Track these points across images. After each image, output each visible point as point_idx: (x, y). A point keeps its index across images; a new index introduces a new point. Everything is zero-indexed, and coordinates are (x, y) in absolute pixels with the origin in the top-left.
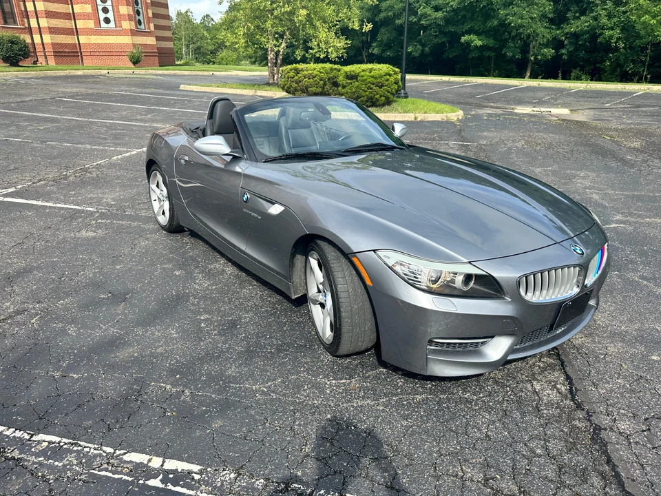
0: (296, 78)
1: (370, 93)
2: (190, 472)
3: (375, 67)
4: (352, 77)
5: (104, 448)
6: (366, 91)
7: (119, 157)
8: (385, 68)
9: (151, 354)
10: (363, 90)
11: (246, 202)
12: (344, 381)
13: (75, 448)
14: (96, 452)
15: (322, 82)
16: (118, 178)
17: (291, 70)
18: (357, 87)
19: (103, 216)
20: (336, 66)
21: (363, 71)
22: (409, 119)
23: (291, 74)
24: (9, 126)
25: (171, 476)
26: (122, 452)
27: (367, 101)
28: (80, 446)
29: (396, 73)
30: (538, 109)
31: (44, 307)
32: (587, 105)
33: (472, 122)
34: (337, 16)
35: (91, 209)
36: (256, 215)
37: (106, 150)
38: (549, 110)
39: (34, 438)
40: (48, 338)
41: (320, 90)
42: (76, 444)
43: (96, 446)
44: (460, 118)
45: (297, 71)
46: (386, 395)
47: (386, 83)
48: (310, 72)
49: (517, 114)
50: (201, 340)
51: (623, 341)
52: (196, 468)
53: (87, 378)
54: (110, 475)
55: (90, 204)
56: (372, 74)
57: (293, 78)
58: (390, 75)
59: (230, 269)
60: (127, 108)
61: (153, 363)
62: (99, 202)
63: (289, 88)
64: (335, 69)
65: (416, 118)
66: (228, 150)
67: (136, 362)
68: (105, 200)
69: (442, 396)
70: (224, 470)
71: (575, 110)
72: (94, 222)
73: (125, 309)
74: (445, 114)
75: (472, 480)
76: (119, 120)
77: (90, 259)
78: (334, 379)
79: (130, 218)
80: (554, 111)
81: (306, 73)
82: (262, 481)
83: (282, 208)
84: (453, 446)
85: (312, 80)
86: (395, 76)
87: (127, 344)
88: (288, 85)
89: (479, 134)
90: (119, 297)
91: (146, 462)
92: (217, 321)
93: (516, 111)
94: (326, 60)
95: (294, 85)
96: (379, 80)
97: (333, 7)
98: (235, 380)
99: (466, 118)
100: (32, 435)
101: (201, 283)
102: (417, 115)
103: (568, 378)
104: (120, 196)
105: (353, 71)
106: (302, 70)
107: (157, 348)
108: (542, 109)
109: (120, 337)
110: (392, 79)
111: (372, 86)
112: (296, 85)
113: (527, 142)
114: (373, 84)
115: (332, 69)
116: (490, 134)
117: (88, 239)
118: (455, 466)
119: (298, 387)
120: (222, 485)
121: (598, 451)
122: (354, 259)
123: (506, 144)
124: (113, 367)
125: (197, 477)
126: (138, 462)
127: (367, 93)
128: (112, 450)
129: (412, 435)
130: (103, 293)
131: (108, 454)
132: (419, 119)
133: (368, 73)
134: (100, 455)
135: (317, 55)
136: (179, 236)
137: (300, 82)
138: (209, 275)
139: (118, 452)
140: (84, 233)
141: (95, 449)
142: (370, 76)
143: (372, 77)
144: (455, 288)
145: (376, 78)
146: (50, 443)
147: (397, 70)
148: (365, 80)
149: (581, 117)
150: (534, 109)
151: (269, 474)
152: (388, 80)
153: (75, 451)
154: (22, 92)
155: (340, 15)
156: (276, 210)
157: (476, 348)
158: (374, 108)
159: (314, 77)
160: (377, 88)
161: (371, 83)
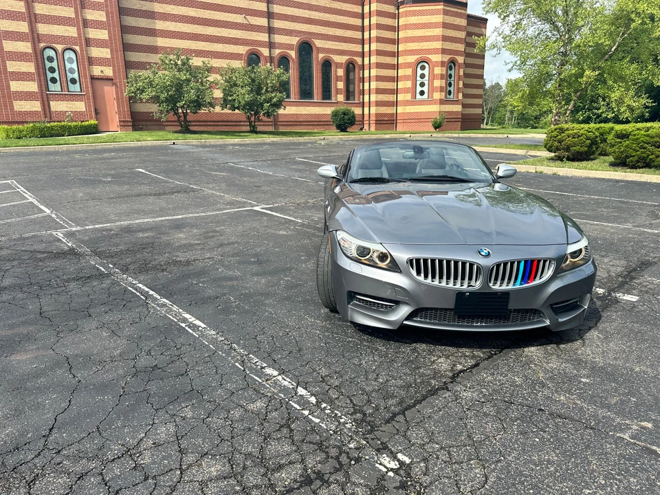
0: (559, 137)
1: (643, 153)
3: (655, 126)
4: (623, 136)
6: (638, 151)
9: (242, 286)
10: (634, 150)
13: (170, 306)
17: (556, 129)
18: (627, 146)
19: (302, 225)
21: (638, 129)
23: (555, 134)
26: (184, 313)
27: (638, 162)
28: (173, 306)
31: (222, 259)
35: (300, 221)
40: (208, 270)
41: (586, 149)
43: (178, 308)
45: (562, 131)
48: (575, 131)
50: (272, 287)
52: (203, 326)
53: (204, 287)
54: (172, 318)
56: (649, 132)
57: (555, 137)
61: (238, 289)
62: (309, 218)
63: (551, 147)
66: (335, 174)
67: (232, 287)
72: (293, 227)
73: (255, 267)
77: (268, 244)
78: (314, 319)
81: (571, 132)
82: (223, 339)
85: (576, 139)
87: (236, 280)
88: (549, 145)
90: (259, 262)
91: (188, 318)
92: (291, 282)
95: (556, 144)
98: (265, 305)
105: (625, 130)
106: (567, 129)
107: (247, 284)
109: (237, 277)
111: (646, 145)
112: (559, 144)
114: (648, 144)
115: (610, 129)
119: (291, 316)
124: (220, 286)
125: (200, 328)
127: (638, 153)
128: (181, 311)
129: (318, 349)
133: (643, 132)
134: (176, 311)
137: (563, 141)
142: (644, 135)
143: (648, 136)
144: (373, 261)
145: (652, 137)
148: (637, 139)
151: (230, 338)
157: (389, 310)
158: (647, 169)
159: (579, 136)
160: (653, 147)
161: (645, 143)
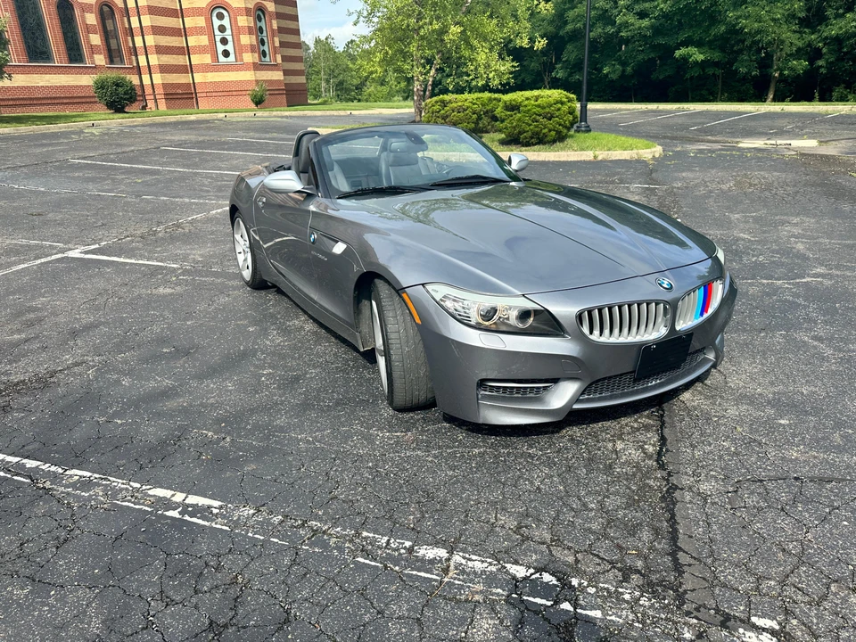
0: (442, 112)
1: (536, 127)
2: (209, 507)
3: (542, 94)
4: (513, 107)
5: (131, 483)
6: (531, 125)
7: (219, 211)
8: (556, 94)
9: (202, 405)
10: (527, 124)
11: (313, 243)
12: (398, 434)
13: (104, 482)
14: (123, 486)
15: (474, 116)
16: (212, 233)
17: (436, 102)
18: (519, 120)
19: (186, 272)
20: (496, 95)
21: (527, 99)
22: (588, 159)
23: (437, 108)
24: (105, 179)
25: (190, 509)
26: (148, 487)
27: (532, 138)
28: (109, 480)
29: (570, 100)
30: (773, 142)
31: (103, 360)
32: (846, 134)
33: (670, 161)
34: (501, 32)
35: (175, 266)
36: (322, 257)
37: (206, 203)
38: (788, 142)
39: (67, 473)
40: (100, 388)
41: (473, 125)
42: (105, 479)
43: (124, 482)
44: (657, 155)
45: (444, 104)
46: (439, 448)
47: (557, 113)
48: (460, 104)
49: (740, 149)
50: (257, 392)
52: (216, 503)
53: (131, 424)
54: (132, 505)
55: (175, 261)
56: (539, 102)
57: (438, 112)
58: (562, 103)
59: (310, 326)
60: (241, 157)
61: (200, 412)
62: (185, 258)
64: (495, 99)
65: (595, 157)
66: (299, 187)
67: (185, 411)
68: (192, 256)
69: (502, 451)
70: (244, 507)
71: (826, 142)
72: (174, 279)
73: (185, 362)
74: (635, 151)
75: (503, 527)
76: (227, 170)
77: (161, 315)
78: (389, 432)
79: (216, 275)
80: (796, 143)
81: (454, 105)
82: (280, 517)
83: (345, 246)
84: (496, 495)
85: (462, 114)
86: (569, 104)
87: (177, 395)
89: (676, 174)
90: (184, 352)
91: (168, 497)
92: (279, 375)
93: (740, 145)
94: (486, 88)
95: (440, 120)
96: (547, 110)
97: (495, 21)
98: (281, 429)
99: (665, 156)
100: (66, 470)
101: (275, 339)
102: (597, 153)
103: (663, 440)
104: (210, 251)
105: (514, 100)
106: (450, 102)
107: (208, 399)
108: (779, 142)
109: (173, 388)
110: (565, 108)
111: (538, 118)
112: (443, 121)
113: (738, 184)
114: (540, 115)
115: (490, 100)
116: (690, 175)
117: (165, 296)
118: (489, 514)
119: (347, 437)
120: (239, 519)
121: (663, 509)
122: (404, 295)
123: (707, 186)
124: (159, 415)
125: (215, 511)
126: (161, 496)
127: (531, 127)
128: (138, 486)
129: (454, 484)
130: (166, 348)
131: (134, 488)
132: (600, 158)
133: (533, 102)
134: (127, 489)
135: (474, 83)
136: (263, 293)
137: (447, 116)
138: (285, 331)
139: (144, 487)
140: (161, 290)
141: (123, 484)
142: (535, 105)
143: (539, 106)
144: (511, 326)
145: (543, 108)
146: (81, 477)
147: (572, 96)
148: (529, 110)
149: (830, 150)
150: (767, 142)
151: (290, 512)
152: (559, 109)
153: (103, 485)
154: (124, 141)
155: (505, 30)
156: (339, 248)
157: (537, 395)
158: (542, 146)
159: (465, 110)
160: (545, 120)
161: (536, 114)
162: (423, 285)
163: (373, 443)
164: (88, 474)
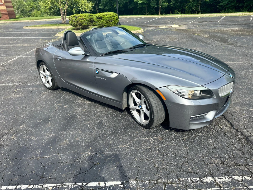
0: (76, 20)
1: (108, 24)
2: (118, 185)
3: (108, 14)
4: (100, 18)
5: (77, 184)
6: (106, 23)
7: (11, 60)
8: (112, 14)
9: (75, 141)
11: (98, 74)
12: (155, 137)
13: (65, 187)
14: (75, 186)
15: (87, 21)
16: (15, 70)
17: (74, 17)
18: (102, 22)
19: (18, 87)
20: (91, 14)
21: (104, 15)
23: (74, 19)
25: (111, 188)
26: (86, 183)
28: (66, 185)
29: (116, 16)
30: (167, 26)
31: (15, 131)
32: (183, 23)
33: (147, 33)
35: (11, 85)
36: (103, 79)
37: (3, 58)
38: (171, 26)
39: (44, 187)
40: (24, 143)
41: (87, 24)
42: (64, 185)
43: (74, 184)
44: (142, 32)
45: (76, 17)
46: (173, 140)
47: (113, 20)
48: (82, 17)
49: (162, 29)
50: (92, 132)
51: (239, 105)
52: (120, 183)
53: (52, 157)
55: (9, 83)
56: (107, 16)
58: (114, 16)
59: (87, 102)
60: (3, 39)
61: (77, 145)
62: (13, 81)
63: (74, 24)
64: (91, 15)
66: (84, 53)
67: (70, 146)
68: (15, 80)
69: (192, 136)
70: (131, 181)
71: (180, 25)
72: (15, 90)
73: (52, 125)
74: (137, 31)
75: (218, 164)
76: (2, 44)
77: (23, 107)
78: (151, 137)
79: (31, 86)
80: (174, 26)
81: (80, 18)
82: (147, 181)
83: (117, 74)
84: (205, 153)
85: (83, 21)
86: (116, 17)
87: (61, 140)
88: (73, 23)
89: (152, 37)
90: (46, 121)
91: (98, 185)
92: (94, 123)
93: (160, 27)
94: (86, 12)
95: (76, 23)
96: (110, 19)
98: (114, 145)
99: (144, 31)
100: (42, 186)
101: (78, 110)
103: (229, 122)
104: (21, 77)
105: (100, 16)
106: (78, 16)
107: (75, 138)
108: (169, 26)
109: (56, 137)
110: (115, 18)
111: (108, 21)
112: (77, 23)
113: (170, 39)
114: (108, 20)
115: (89, 15)
116: (156, 37)
117: (16, 98)
118: (210, 160)
119: (140, 143)
120: (133, 187)
121: (251, 144)
122: (157, 91)
123: (163, 40)
124: (61, 150)
125: (122, 186)
126: (95, 186)
127: (106, 24)
128: (81, 184)
129: (190, 152)
130: (39, 120)
131: (80, 185)
133: (106, 16)
134: (77, 187)
135: (82, 10)
136: (57, 91)
137: (78, 21)
138: (79, 105)
139: (84, 184)
140: (13, 96)
141: (74, 185)
143: (108, 17)
144: (196, 96)
145: (109, 18)
146: (53, 187)
147: (116, 14)
148: (105, 19)
149: (183, 27)
150: (166, 26)
151: (148, 178)
152: (114, 18)
153: (66, 188)
156: (114, 75)
159: (84, 19)
160: (110, 22)
161: (107, 20)
162: (166, 86)
163: (150, 143)
164: (55, 185)
